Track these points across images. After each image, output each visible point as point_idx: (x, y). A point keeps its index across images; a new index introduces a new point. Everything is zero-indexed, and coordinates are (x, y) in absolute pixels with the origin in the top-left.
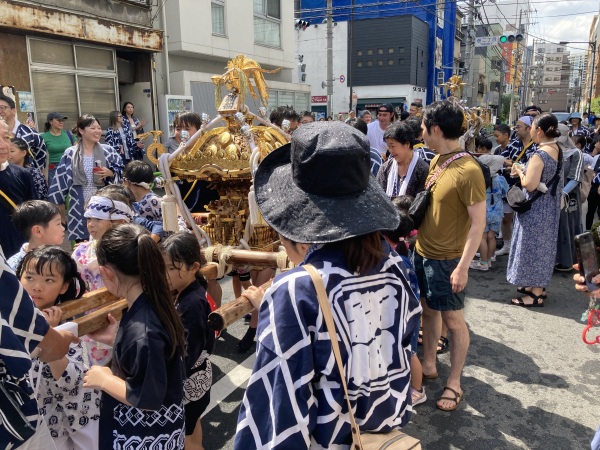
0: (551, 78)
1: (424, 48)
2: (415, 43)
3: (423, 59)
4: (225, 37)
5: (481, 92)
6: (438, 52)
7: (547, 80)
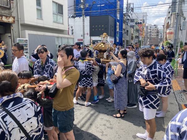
0: (154, 35)
1: (113, 25)
2: (110, 24)
3: (113, 29)
4: (42, 20)
5: (132, 39)
6: (118, 27)
7: (153, 36)
